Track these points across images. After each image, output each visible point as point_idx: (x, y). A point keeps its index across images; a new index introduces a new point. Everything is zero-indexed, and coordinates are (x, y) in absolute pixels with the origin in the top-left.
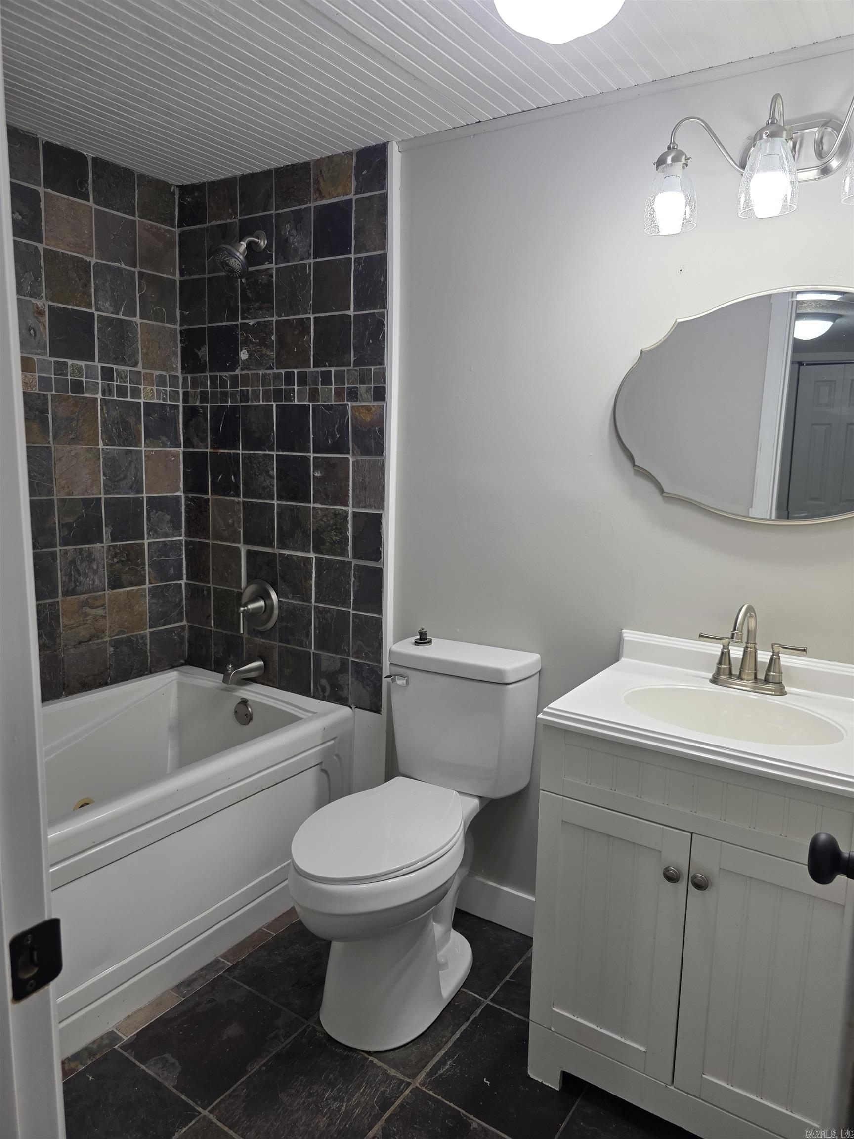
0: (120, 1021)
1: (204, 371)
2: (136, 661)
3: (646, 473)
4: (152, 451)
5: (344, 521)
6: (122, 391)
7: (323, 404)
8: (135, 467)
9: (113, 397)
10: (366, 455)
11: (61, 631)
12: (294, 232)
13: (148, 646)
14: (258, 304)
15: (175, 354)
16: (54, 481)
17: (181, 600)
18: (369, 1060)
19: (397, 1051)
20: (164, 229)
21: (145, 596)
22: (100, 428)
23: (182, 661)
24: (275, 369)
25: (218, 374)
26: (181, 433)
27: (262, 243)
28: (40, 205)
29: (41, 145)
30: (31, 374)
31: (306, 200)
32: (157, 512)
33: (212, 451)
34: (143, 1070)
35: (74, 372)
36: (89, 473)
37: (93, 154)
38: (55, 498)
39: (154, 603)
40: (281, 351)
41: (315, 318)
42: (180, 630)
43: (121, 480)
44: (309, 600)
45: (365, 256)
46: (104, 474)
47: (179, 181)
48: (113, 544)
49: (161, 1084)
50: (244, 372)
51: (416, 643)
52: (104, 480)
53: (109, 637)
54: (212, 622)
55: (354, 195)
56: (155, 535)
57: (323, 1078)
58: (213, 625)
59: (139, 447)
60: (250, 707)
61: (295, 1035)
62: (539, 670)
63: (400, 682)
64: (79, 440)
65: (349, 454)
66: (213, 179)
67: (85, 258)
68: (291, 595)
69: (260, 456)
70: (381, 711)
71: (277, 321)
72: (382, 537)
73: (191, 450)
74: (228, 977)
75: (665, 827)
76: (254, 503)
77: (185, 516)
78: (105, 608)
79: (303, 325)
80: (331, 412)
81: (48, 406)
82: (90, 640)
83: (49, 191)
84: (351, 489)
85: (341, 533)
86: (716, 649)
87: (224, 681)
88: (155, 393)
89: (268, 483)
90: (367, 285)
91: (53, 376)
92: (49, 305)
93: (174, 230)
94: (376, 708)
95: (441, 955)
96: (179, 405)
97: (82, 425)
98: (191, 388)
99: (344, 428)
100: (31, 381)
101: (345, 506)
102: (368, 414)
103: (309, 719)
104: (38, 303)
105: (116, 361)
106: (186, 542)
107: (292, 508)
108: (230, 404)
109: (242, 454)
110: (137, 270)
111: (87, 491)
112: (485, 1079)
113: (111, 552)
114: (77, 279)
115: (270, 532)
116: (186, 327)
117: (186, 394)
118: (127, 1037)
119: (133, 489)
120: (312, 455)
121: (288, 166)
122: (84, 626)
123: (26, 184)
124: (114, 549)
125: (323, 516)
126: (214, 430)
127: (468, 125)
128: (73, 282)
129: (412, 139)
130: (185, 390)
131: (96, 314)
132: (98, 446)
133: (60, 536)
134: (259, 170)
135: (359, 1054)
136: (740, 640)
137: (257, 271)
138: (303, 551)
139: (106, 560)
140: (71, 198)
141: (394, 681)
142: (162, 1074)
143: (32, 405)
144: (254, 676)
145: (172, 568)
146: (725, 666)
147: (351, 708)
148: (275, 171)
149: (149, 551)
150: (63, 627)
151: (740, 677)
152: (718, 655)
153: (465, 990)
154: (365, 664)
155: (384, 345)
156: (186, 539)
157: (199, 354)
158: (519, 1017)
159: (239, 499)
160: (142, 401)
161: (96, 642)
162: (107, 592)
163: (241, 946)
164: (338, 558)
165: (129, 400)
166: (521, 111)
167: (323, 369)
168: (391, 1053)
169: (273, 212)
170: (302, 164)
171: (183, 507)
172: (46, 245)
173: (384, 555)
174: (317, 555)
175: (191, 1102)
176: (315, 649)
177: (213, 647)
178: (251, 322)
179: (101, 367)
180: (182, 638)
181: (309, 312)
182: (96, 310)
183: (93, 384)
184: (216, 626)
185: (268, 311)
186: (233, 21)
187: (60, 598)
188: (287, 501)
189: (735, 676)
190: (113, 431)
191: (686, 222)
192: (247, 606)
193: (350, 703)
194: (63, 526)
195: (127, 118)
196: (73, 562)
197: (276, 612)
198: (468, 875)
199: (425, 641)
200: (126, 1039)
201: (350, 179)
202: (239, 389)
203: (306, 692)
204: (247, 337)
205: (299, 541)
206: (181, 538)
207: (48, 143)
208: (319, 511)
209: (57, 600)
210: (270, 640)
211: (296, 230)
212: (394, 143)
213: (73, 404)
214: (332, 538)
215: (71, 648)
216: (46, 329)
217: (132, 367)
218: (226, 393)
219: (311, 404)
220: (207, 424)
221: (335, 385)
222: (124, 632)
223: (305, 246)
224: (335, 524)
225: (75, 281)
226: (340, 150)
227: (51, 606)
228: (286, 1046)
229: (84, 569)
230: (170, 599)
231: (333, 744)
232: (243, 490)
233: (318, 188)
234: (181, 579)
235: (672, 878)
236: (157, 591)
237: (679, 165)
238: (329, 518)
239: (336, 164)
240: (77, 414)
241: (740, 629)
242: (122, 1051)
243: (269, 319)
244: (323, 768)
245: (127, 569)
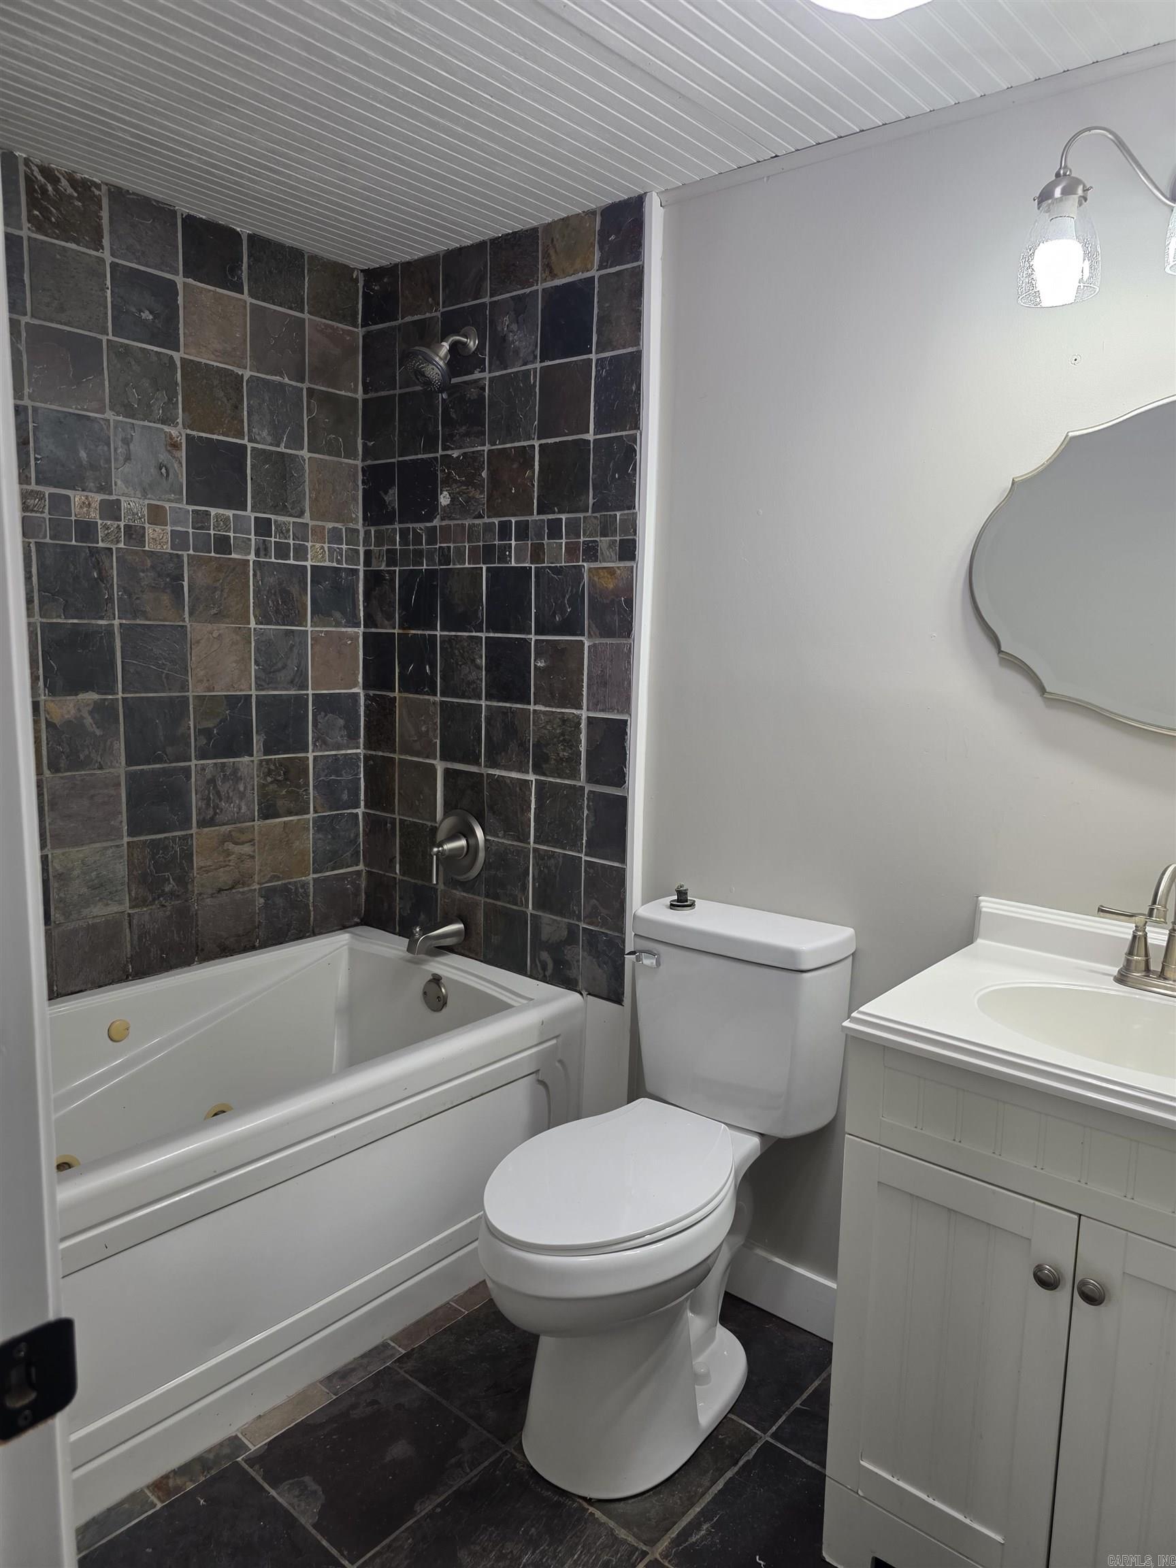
0: (247, 1423)
1: (392, 523)
2: (294, 917)
3: (1019, 663)
4: (322, 632)
5: (575, 730)
6: (282, 551)
7: (550, 565)
8: (298, 654)
9: (270, 558)
10: (608, 637)
11: (195, 874)
12: (514, 327)
13: (311, 898)
14: (464, 428)
15: (355, 499)
16: (190, 670)
17: (357, 835)
18: (590, 1511)
19: (630, 1501)
20: (343, 330)
21: (309, 830)
22: (252, 601)
23: (357, 920)
24: (486, 517)
25: (411, 526)
26: (361, 608)
27: (472, 343)
28: (177, 300)
29: (181, 220)
30: (163, 527)
31: (531, 280)
32: (326, 715)
33: (401, 631)
34: (273, 1497)
35: (219, 524)
36: (236, 662)
37: (249, 229)
38: (190, 694)
39: (320, 839)
40: (495, 492)
41: (540, 445)
42: (354, 877)
43: (279, 670)
44: (525, 839)
45: (612, 356)
46: (256, 663)
47: (364, 264)
48: (265, 757)
49: (294, 1520)
50: (444, 523)
51: (672, 906)
52: (255, 670)
53: (258, 883)
54: (398, 866)
55: (597, 270)
56: (324, 746)
57: (521, 1533)
58: (398, 871)
59: (304, 626)
60: (445, 988)
61: (486, 1463)
62: (851, 953)
63: (648, 961)
64: (224, 616)
65: (584, 635)
66: (408, 258)
67: (236, 370)
68: (502, 832)
69: (464, 639)
70: (623, 1001)
71: (489, 451)
72: (628, 752)
73: (373, 630)
74: (399, 1370)
75: (1037, 1203)
76: (456, 704)
77: (365, 720)
78: (254, 845)
79: (525, 455)
80: (560, 577)
81: (183, 571)
82: (233, 887)
83: (190, 281)
84: (585, 684)
85: (571, 747)
86: (1124, 930)
87: (410, 949)
88: (327, 553)
89: (473, 677)
90: (612, 397)
91: (191, 531)
92: (186, 434)
93: (356, 330)
94: (615, 996)
95: (700, 1362)
96: (359, 569)
97: (228, 596)
98: (375, 546)
99: (577, 599)
100: (161, 537)
101: (576, 709)
102: (612, 579)
103: (522, 1009)
104: (172, 432)
105: (276, 510)
106: (365, 756)
107: (505, 712)
108: (425, 567)
109: (440, 635)
110: (305, 386)
111: (232, 685)
112: (757, 1557)
113: (263, 769)
114: (225, 399)
115: (475, 744)
116: (369, 462)
117: (368, 554)
118: (255, 1446)
119: (295, 682)
120: (533, 637)
121: (509, 234)
122: (226, 869)
123: (160, 272)
124: (267, 764)
125: (547, 723)
126: (404, 603)
127: (759, 162)
128: (220, 403)
129: (678, 188)
130: (367, 548)
131: (250, 445)
132: (249, 624)
133: (195, 747)
134: (469, 242)
135: (574, 1501)
136: (1163, 920)
137: (465, 382)
138: (520, 771)
139: (256, 779)
140: (218, 290)
141: (638, 959)
142: (298, 1506)
143: (162, 569)
144: (451, 944)
145: (346, 792)
146: (1140, 958)
147: (581, 994)
148: (490, 243)
149: (314, 768)
150: (198, 869)
151: (1162, 975)
152: (1128, 939)
153: (733, 1417)
154: (602, 932)
155: (635, 480)
156: (364, 751)
157: (386, 498)
158: (814, 1465)
159: (436, 699)
160: (308, 564)
161: (241, 890)
162: (256, 823)
163: (420, 1326)
164: (567, 782)
165: (292, 562)
166: (836, 137)
167: (551, 517)
168: (622, 1504)
169: (487, 300)
170: (527, 231)
171: (362, 709)
172: (185, 353)
173: (629, 779)
174: (538, 777)
175: (334, 1552)
176: (533, 909)
177: (397, 901)
178: (455, 454)
179: (255, 517)
180: (358, 888)
181: (533, 437)
182: (249, 441)
183: (243, 542)
184: (403, 873)
185: (478, 437)
186: (421, 26)
187: (194, 830)
188: (499, 701)
189: (1154, 972)
190: (269, 603)
191: (1085, 287)
192: (442, 847)
193: (580, 987)
194: (200, 732)
195: (289, 177)
196: (212, 781)
197: (482, 855)
198: (744, 1245)
199: (686, 904)
200: (253, 1449)
201: (591, 249)
202: (437, 546)
203: (520, 969)
204: (450, 473)
205: (514, 756)
206: (358, 751)
207: (189, 216)
208: (542, 715)
209: (189, 832)
210: (473, 894)
211: (518, 323)
212: (654, 194)
213: (216, 568)
214: (558, 754)
215: (208, 898)
216: (182, 466)
217: (296, 517)
218: (421, 551)
219: (533, 566)
220: (395, 596)
221: (566, 539)
222: (279, 877)
223: (530, 345)
224: (563, 734)
225: (222, 402)
226: (578, 208)
227: (182, 840)
228: (472, 1478)
229: (227, 791)
230: (342, 833)
231: (556, 1044)
232: (440, 687)
233: (548, 264)
234: (358, 807)
235: (1047, 1282)
236: (325, 823)
237: (1074, 199)
238: (555, 726)
239: (573, 229)
240: (221, 581)
241: (1163, 903)
242: (246, 1466)
243: (479, 448)
244: (540, 1079)
245: (284, 793)
